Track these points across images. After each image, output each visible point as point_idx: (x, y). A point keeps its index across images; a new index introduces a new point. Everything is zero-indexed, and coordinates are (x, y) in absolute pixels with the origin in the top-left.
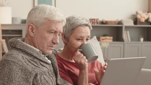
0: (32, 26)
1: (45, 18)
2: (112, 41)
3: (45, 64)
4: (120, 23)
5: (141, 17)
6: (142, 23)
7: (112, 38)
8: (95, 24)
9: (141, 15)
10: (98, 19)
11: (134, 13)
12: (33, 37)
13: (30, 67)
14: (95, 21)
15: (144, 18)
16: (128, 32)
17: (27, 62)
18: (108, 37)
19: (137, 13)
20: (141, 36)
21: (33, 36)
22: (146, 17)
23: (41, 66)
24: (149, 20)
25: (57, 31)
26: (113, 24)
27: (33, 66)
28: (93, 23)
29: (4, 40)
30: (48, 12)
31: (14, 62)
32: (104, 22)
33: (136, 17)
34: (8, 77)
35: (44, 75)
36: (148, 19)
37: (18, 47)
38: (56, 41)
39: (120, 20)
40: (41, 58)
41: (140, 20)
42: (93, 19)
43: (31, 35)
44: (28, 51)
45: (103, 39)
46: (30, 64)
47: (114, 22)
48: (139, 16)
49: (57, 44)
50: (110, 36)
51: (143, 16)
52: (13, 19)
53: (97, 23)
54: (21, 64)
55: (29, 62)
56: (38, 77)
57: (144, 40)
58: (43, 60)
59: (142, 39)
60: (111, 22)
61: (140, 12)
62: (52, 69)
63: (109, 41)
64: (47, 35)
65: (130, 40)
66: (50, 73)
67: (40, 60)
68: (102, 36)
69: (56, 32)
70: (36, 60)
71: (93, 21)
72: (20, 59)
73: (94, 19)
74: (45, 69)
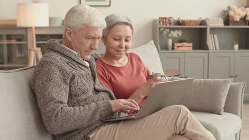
0: (69, 30)
1: (83, 24)
2: (191, 48)
3: (83, 67)
4: (203, 23)
5: (235, 14)
6: (236, 23)
7: (191, 44)
8: (166, 25)
9: (234, 11)
10: (171, 18)
11: (226, 8)
12: (70, 42)
13: (68, 69)
14: (167, 20)
15: (239, 15)
16: (215, 36)
17: (66, 64)
18: (186, 44)
19: (229, 7)
20: (235, 41)
21: (71, 40)
22: (243, 15)
23: (79, 69)
24: (247, 19)
25: (96, 36)
26: (193, 25)
27: (71, 68)
28: (165, 23)
29: (39, 49)
30: (86, 16)
31: (53, 63)
32: (181, 22)
33: (228, 14)
34: (47, 77)
35: (82, 78)
36: (246, 16)
37: (56, 50)
38: (95, 47)
39: (203, 18)
40: (79, 61)
41: (233, 18)
42: (163, 18)
43: (69, 39)
44: (66, 53)
45: (178, 47)
46: (68, 65)
47: (195, 22)
48: (231, 13)
49: (95, 49)
50: (190, 42)
51: (237, 13)
52: (51, 19)
53: (170, 24)
54: (59, 64)
55: (68, 64)
56: (76, 79)
57: (239, 48)
58: (81, 63)
59: (236, 47)
60: (190, 21)
61: (234, 7)
62: (90, 72)
63: (188, 49)
64: (85, 40)
65: (218, 47)
66: (88, 76)
67: (78, 63)
68: (177, 43)
69: (94, 38)
70: (74, 63)
71: (164, 20)
72: (58, 60)
73: (165, 18)
74: (83, 72)
